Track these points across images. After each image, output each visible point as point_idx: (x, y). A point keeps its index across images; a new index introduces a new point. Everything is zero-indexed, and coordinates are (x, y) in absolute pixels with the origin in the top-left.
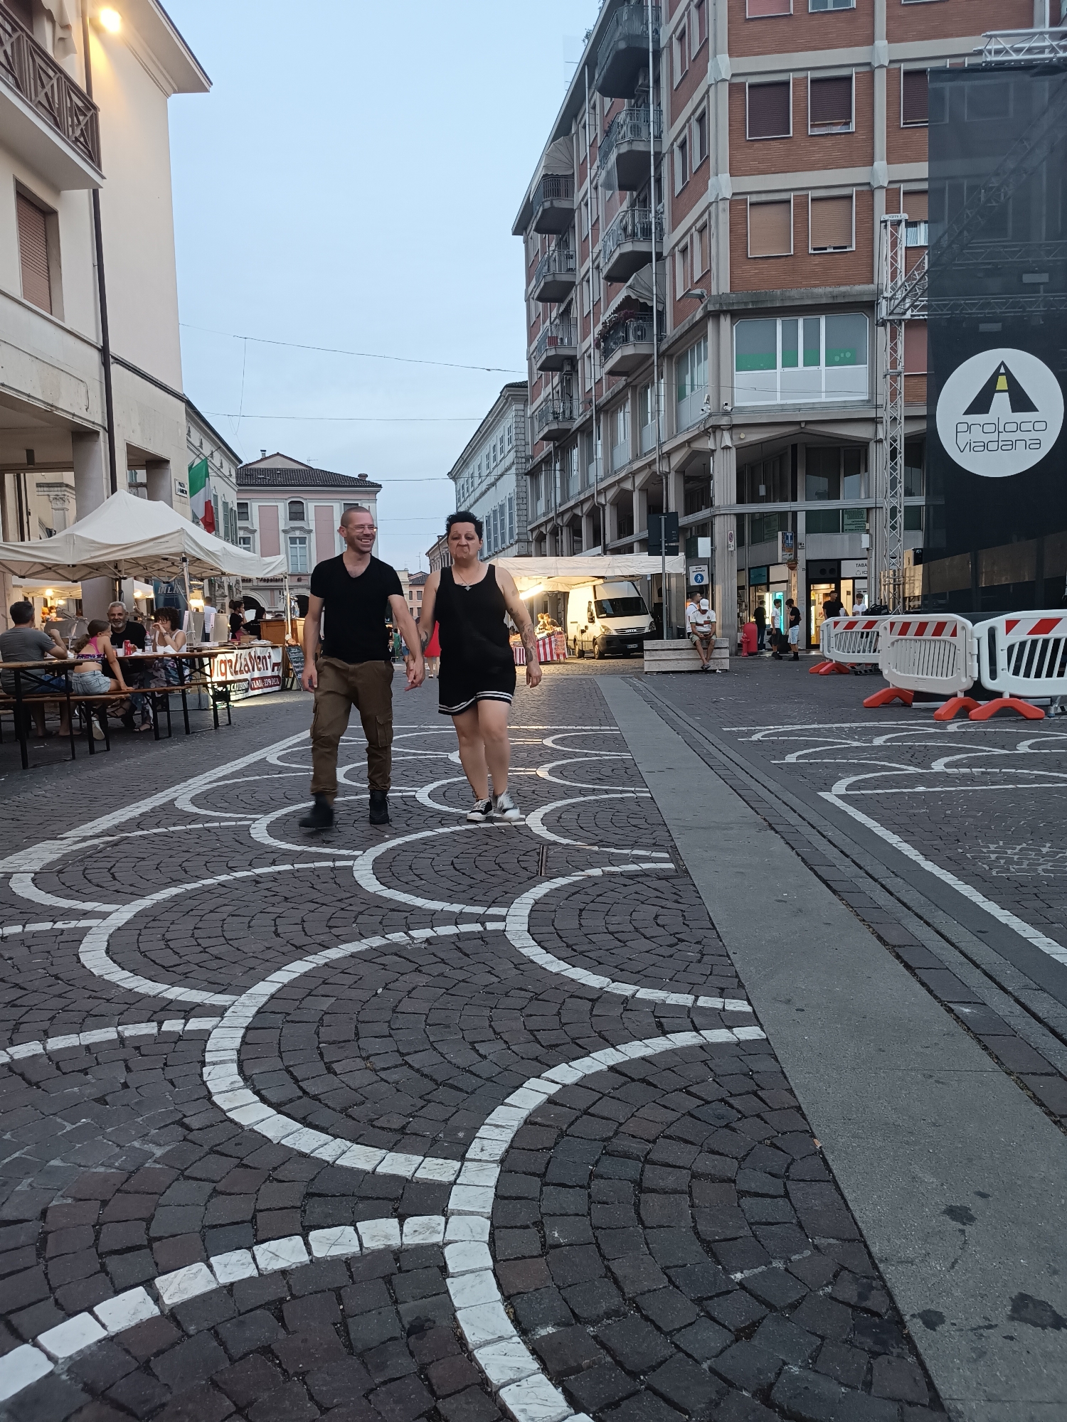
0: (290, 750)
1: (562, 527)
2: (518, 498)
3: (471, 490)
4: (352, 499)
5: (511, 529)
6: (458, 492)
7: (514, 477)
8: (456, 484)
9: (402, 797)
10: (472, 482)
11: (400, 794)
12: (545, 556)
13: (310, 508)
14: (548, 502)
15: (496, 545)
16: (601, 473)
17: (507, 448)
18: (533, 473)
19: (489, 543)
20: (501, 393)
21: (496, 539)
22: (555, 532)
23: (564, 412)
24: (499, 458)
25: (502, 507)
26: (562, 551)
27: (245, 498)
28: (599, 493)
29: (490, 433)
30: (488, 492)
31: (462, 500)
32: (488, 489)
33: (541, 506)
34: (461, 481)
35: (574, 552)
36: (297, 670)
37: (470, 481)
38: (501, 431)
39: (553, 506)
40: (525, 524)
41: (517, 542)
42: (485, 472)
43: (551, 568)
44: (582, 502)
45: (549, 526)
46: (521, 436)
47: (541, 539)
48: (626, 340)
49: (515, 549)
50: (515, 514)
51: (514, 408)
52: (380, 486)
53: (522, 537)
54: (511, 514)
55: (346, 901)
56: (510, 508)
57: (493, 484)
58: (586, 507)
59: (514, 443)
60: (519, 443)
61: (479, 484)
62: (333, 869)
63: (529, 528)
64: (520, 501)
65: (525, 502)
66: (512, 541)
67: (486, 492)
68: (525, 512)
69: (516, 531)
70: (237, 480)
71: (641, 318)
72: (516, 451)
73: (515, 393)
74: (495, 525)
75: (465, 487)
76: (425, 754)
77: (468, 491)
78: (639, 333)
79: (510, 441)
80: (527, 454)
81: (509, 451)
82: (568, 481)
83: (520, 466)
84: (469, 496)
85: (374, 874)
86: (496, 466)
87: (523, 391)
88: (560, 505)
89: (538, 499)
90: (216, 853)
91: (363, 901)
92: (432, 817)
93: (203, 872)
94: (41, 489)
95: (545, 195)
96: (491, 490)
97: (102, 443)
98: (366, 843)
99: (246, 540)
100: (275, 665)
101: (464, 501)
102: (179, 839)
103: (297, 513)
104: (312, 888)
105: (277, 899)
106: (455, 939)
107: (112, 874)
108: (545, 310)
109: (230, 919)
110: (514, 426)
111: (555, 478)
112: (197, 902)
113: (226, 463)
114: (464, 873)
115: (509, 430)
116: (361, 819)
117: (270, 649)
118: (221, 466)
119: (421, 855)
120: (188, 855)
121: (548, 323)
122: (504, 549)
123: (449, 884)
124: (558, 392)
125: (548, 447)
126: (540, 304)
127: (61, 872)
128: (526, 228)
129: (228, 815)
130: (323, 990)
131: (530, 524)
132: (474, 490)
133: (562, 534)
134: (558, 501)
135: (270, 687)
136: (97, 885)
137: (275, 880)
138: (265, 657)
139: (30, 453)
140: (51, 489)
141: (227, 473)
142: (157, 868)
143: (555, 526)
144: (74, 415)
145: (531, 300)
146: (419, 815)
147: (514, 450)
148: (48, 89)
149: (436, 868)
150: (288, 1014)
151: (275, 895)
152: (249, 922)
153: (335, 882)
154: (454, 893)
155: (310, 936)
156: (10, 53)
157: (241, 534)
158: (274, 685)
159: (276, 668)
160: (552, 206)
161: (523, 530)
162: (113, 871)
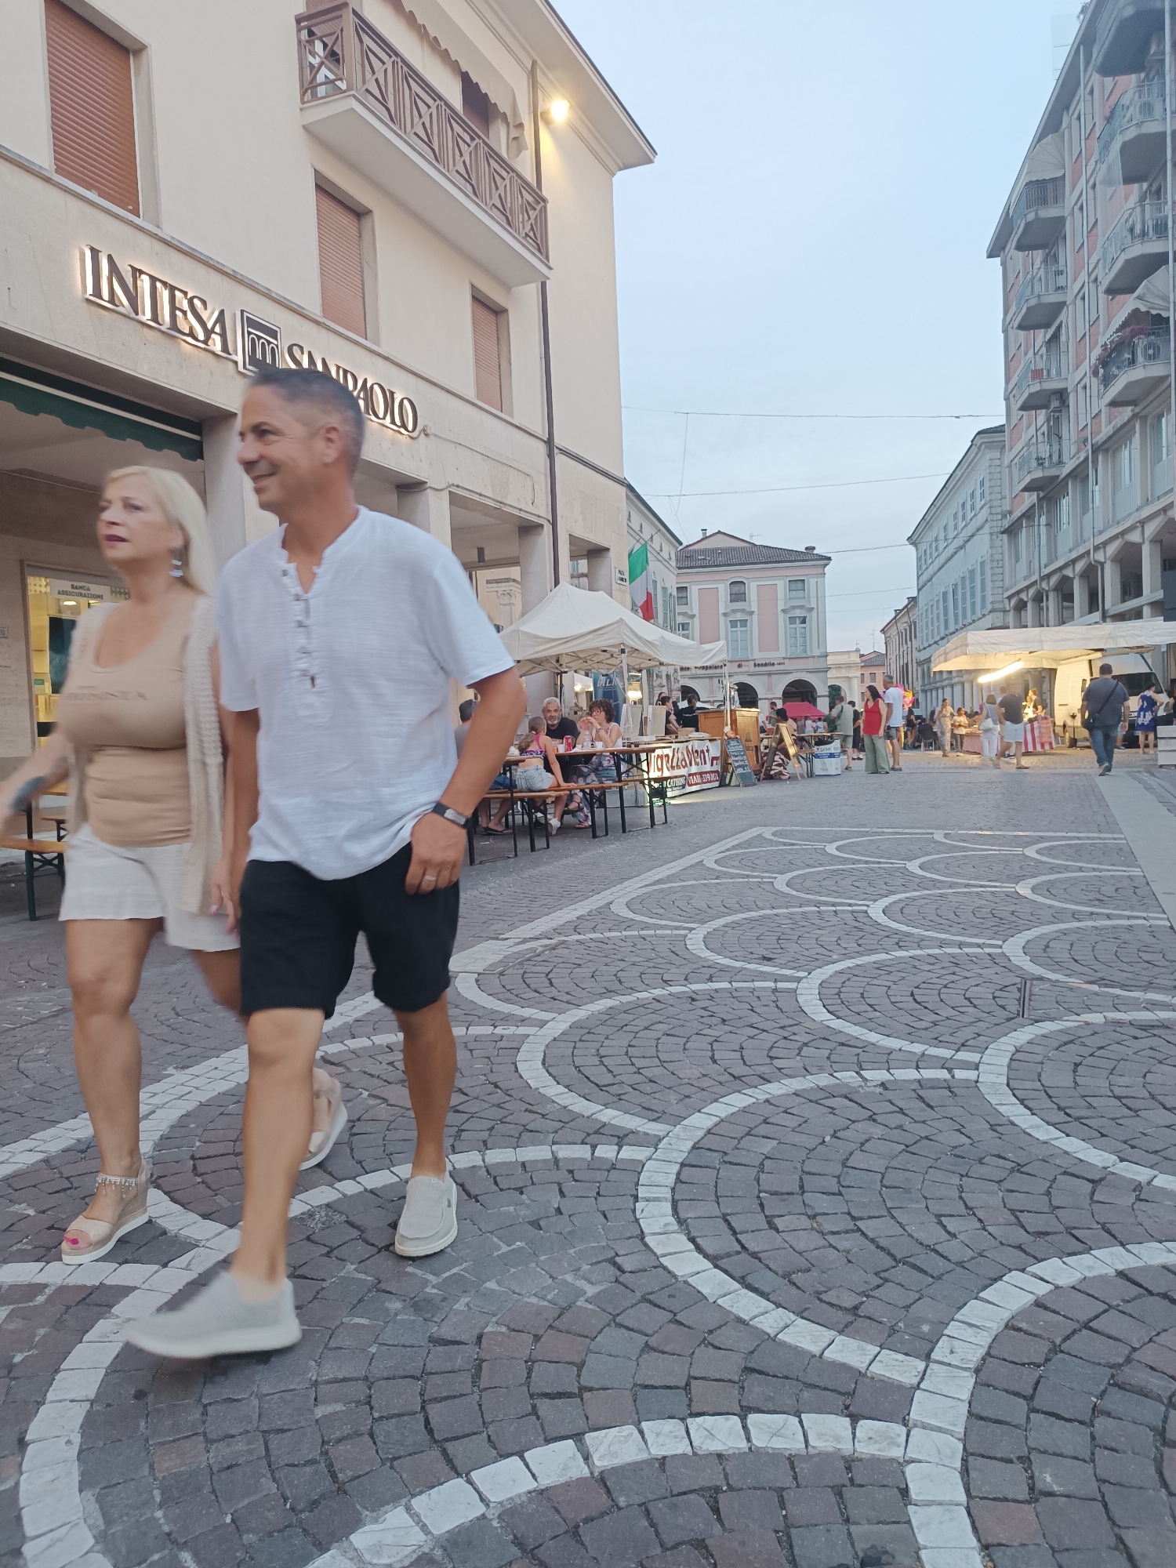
0: (728, 853)
1: (1047, 592)
2: (992, 561)
4: (797, 573)
5: (983, 598)
6: (919, 559)
7: (987, 537)
8: (917, 550)
9: (853, 912)
10: (936, 547)
11: (850, 908)
12: (1026, 627)
13: (753, 588)
14: (1030, 562)
15: (964, 617)
16: (1099, 525)
17: (979, 505)
18: (1011, 531)
19: (956, 615)
20: (972, 441)
21: (964, 609)
22: (1039, 598)
23: (1050, 456)
24: (969, 516)
25: (972, 572)
26: (1047, 621)
27: (685, 581)
28: (1096, 548)
29: (958, 489)
30: (956, 557)
31: (924, 567)
32: (955, 553)
33: (1022, 569)
34: (923, 547)
35: (1062, 622)
36: (736, 764)
37: (934, 545)
38: (973, 484)
39: (1037, 567)
40: (1000, 591)
41: (990, 612)
42: (951, 534)
43: (1034, 641)
44: (1074, 561)
45: (1032, 592)
46: (998, 489)
47: (1021, 606)
48: (1133, 362)
49: (988, 621)
50: (988, 580)
51: (988, 457)
52: (829, 559)
53: (997, 606)
54: (983, 581)
55: (789, 1029)
56: (983, 573)
57: (961, 548)
58: (1080, 566)
59: (987, 497)
60: (993, 497)
61: (945, 548)
62: (775, 990)
63: (1006, 595)
64: (995, 564)
65: (1000, 565)
66: (985, 612)
67: (952, 556)
68: (1000, 577)
69: (989, 599)
70: (677, 563)
71: (1154, 333)
72: (991, 507)
73: (989, 439)
74: (964, 594)
75: (928, 552)
76: (880, 863)
77: (931, 557)
78: (1151, 352)
79: (983, 495)
80: (1004, 509)
81: (982, 508)
82: (1055, 536)
83: (994, 524)
84: (932, 563)
85: (820, 1000)
86: (966, 526)
87: (1000, 436)
88: (1046, 566)
89: (1017, 560)
90: (651, 965)
91: (809, 1031)
92: (887, 937)
93: (638, 984)
94: (489, 585)
95: (1029, 206)
96: (959, 554)
97: (546, 536)
98: (812, 963)
99: (684, 626)
100: (714, 759)
101: (927, 568)
102: (614, 947)
103: (738, 594)
104: (752, 1010)
105: (715, 1020)
106: (916, 1086)
107: (549, 980)
108: (1027, 339)
109: (665, 1039)
110: (988, 478)
111: (1039, 534)
112: (631, 1017)
113: (666, 548)
114: (926, 1008)
115: (982, 484)
116: (806, 935)
117: (708, 743)
118: (661, 550)
119: (875, 982)
120: (623, 965)
121: (1031, 353)
122: (974, 621)
123: (909, 1019)
124: (1043, 434)
125: (1031, 498)
126: (1022, 333)
127: (501, 974)
128: (1004, 248)
129: (663, 922)
130: (764, 1130)
131: (1007, 590)
132: (938, 556)
133: (1047, 600)
134: (1044, 561)
135: (706, 783)
136: (536, 991)
137: (712, 998)
138: (702, 751)
139: (481, 551)
140: (500, 585)
141: (667, 557)
142: (592, 976)
143: (1039, 591)
144: (520, 510)
145: (1010, 330)
146: (872, 934)
147: (988, 505)
148: (501, 191)
149: (893, 999)
150: (725, 1154)
151: (712, 1016)
152: (685, 1045)
153: (777, 1006)
154: (914, 1030)
155: (749, 1066)
156: (468, 162)
157: (680, 619)
158: (714, 781)
159: (715, 762)
160: (1037, 218)
161: (999, 598)
162: (550, 976)
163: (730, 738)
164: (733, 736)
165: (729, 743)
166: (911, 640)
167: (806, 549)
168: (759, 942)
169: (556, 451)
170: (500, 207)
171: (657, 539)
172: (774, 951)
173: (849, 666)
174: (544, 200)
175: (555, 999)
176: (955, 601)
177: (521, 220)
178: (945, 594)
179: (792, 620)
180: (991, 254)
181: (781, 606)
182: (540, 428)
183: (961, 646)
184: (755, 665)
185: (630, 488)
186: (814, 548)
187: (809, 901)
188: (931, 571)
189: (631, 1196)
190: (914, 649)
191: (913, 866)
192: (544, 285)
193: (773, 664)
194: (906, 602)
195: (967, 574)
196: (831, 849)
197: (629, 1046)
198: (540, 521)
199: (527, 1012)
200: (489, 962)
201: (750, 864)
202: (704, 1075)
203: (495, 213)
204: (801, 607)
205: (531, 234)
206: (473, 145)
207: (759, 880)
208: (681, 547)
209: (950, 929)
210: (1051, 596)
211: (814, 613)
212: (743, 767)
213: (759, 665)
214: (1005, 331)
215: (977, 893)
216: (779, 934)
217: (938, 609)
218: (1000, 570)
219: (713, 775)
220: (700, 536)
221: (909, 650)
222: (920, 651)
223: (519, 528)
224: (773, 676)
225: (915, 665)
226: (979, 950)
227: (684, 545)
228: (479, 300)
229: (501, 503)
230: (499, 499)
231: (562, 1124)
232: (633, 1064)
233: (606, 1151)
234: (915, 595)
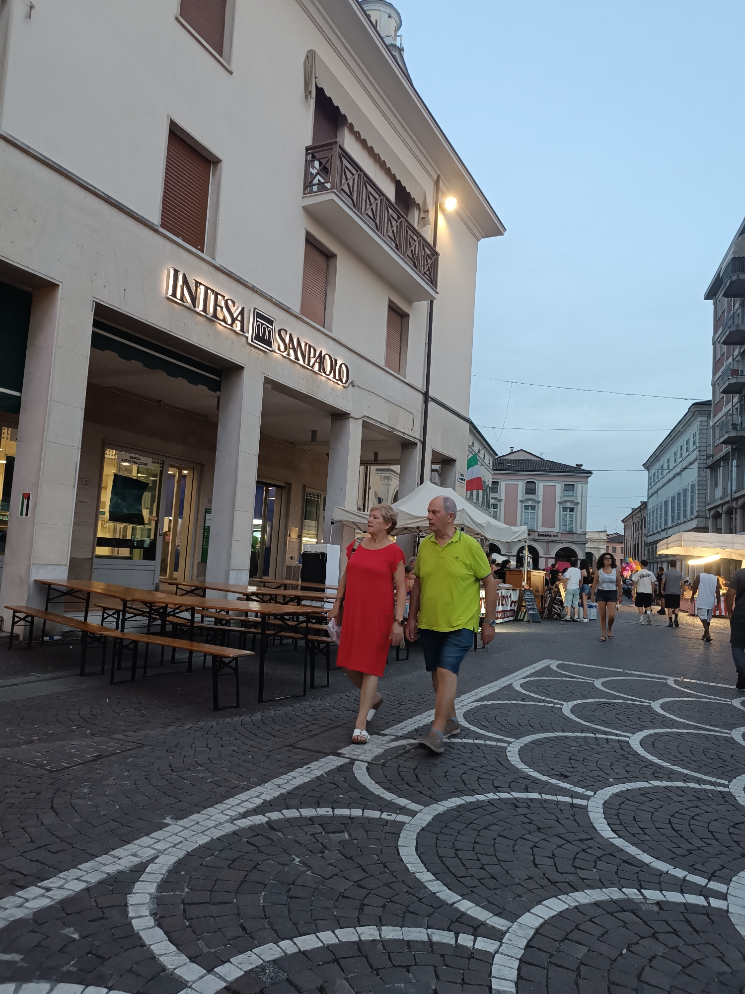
0: (528, 679)
1: (736, 509)
2: (699, 485)
3: (660, 477)
4: (569, 480)
5: (692, 508)
6: (650, 478)
7: (696, 470)
8: (649, 472)
9: (619, 741)
10: (662, 472)
11: (617, 738)
13: (540, 487)
14: (725, 489)
15: (679, 519)
17: (691, 449)
18: (713, 468)
19: (673, 517)
20: (689, 409)
21: (679, 514)
22: (730, 512)
24: (685, 454)
25: (685, 491)
26: (735, 530)
27: (497, 478)
29: (678, 437)
30: (674, 480)
31: (653, 484)
32: (674, 477)
33: (719, 493)
34: (652, 472)
36: (529, 607)
37: (660, 471)
38: (688, 435)
39: (729, 492)
40: (704, 504)
41: (696, 517)
42: (672, 465)
43: (728, 543)
45: (725, 508)
46: (705, 440)
47: (717, 516)
49: (694, 524)
50: (696, 496)
51: (699, 419)
52: (591, 473)
53: (701, 514)
54: (692, 497)
55: (585, 842)
56: (692, 492)
57: (679, 474)
59: (697, 444)
60: (702, 444)
61: (667, 473)
62: (572, 805)
63: (708, 507)
64: (701, 487)
65: (704, 488)
66: (692, 517)
67: (672, 479)
68: (704, 496)
69: (696, 509)
70: (493, 467)
72: (699, 451)
73: (700, 408)
74: (679, 504)
75: (656, 475)
76: (632, 700)
77: (658, 478)
79: (694, 443)
80: (708, 453)
81: (693, 450)
83: (702, 462)
84: (659, 481)
85: (605, 818)
86: (682, 461)
87: (707, 408)
88: (735, 492)
89: (716, 486)
90: (485, 771)
91: (599, 846)
92: (645, 767)
93: (475, 786)
94: (377, 472)
95: (733, 271)
96: (676, 478)
97: (418, 450)
98: (595, 784)
99: (495, 506)
100: (513, 602)
101: (655, 485)
102: (458, 752)
103: (531, 489)
104: (557, 821)
105: (533, 828)
106: (682, 909)
107: (416, 775)
108: (728, 350)
109: (499, 839)
110: (698, 432)
111: (732, 471)
112: (474, 816)
113: (487, 456)
114: (681, 836)
115: (694, 435)
116: (588, 758)
117: (511, 591)
118: (484, 458)
119: (642, 807)
120: (465, 768)
121: (730, 360)
122: (685, 522)
123: (670, 845)
124: (737, 409)
125: (727, 449)
126: (725, 347)
127: (383, 765)
128: (715, 295)
129: (490, 734)
130: (576, 935)
131: (709, 504)
132: (663, 477)
133: (736, 513)
134: (734, 489)
135: (508, 617)
136: (407, 784)
137: (529, 807)
138: (507, 597)
139: (376, 454)
140: (383, 472)
141: (487, 463)
142: (445, 776)
143: (730, 507)
144: (404, 433)
145: (717, 344)
146: (635, 763)
147: (698, 450)
148: (413, 248)
149: (658, 825)
150: (552, 955)
151: (530, 823)
152: (513, 847)
153: (575, 820)
154: (676, 856)
155: (561, 873)
156: (395, 231)
157: (492, 501)
158: (510, 616)
159: (513, 604)
160: (738, 279)
161: (702, 509)
162: (417, 771)
163: (525, 589)
164: (528, 588)
165: (525, 593)
166: (641, 529)
167: (577, 465)
168: (557, 760)
169: (429, 399)
170: (411, 256)
171: (482, 452)
172: (568, 769)
173: (599, 541)
174: (437, 254)
175: (421, 793)
176: (673, 508)
177: (423, 264)
178: (666, 502)
179: (565, 509)
180: (707, 297)
181: (558, 499)
182: (421, 386)
183: (678, 540)
184: (539, 535)
185: (471, 423)
186: (582, 465)
187: (588, 727)
188: (657, 486)
189: (487, 986)
190: (643, 535)
191: (656, 706)
192: (432, 302)
193: (550, 536)
194: (639, 504)
195: (682, 491)
196: (598, 684)
197: (475, 842)
198: (416, 441)
199: (403, 802)
200: (376, 754)
201: (545, 691)
202: (530, 878)
203: (407, 260)
204: (572, 502)
205: (428, 273)
206: (399, 221)
207: (552, 705)
208: (497, 457)
209: (689, 765)
210: (739, 511)
211: (579, 506)
212: (533, 609)
213: (541, 535)
214: (714, 344)
215: (704, 735)
216: (570, 755)
217: (661, 511)
218: (704, 492)
219: (511, 612)
220: (509, 451)
221: (640, 535)
222: (647, 536)
223: (402, 443)
224: (550, 544)
225: (643, 545)
226: (712, 788)
227: (499, 456)
228: (393, 309)
229: (393, 428)
230: (392, 427)
231: (433, 909)
232: (479, 860)
233: (465, 940)
234: (646, 500)
